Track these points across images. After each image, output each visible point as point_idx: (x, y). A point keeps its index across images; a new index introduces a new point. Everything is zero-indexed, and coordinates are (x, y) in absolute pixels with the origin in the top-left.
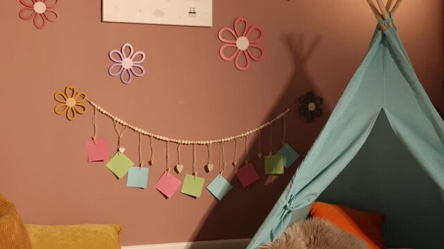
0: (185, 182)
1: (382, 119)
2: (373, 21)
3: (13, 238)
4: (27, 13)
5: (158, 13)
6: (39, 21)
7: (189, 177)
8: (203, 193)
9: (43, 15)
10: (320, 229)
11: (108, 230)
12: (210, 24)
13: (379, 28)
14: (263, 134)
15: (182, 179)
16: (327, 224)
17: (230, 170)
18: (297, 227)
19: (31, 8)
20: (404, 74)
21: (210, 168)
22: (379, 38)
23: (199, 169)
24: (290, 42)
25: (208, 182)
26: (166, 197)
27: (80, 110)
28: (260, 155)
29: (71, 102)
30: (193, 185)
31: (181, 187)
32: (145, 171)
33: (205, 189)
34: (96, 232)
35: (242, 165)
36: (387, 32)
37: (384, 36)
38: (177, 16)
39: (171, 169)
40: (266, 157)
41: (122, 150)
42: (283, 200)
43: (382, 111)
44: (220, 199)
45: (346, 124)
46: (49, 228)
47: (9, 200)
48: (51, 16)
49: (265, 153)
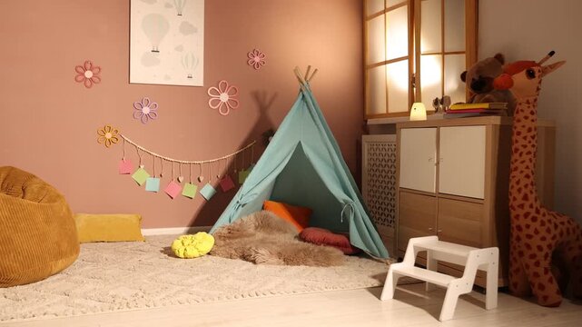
0: (185, 188)
2: (298, 85)
3: (62, 214)
4: (80, 78)
5: (167, 77)
6: (88, 83)
7: (187, 185)
8: (196, 196)
9: (91, 79)
10: (267, 217)
11: (133, 218)
12: (202, 85)
13: (301, 90)
14: (238, 157)
15: (183, 187)
16: (271, 214)
17: (216, 181)
18: (252, 216)
19: (83, 74)
20: (314, 121)
21: (202, 179)
22: (301, 97)
23: (194, 179)
24: (256, 96)
25: (199, 189)
26: (172, 198)
27: (114, 140)
28: (236, 171)
29: (109, 135)
30: (190, 190)
31: (182, 191)
32: (157, 180)
33: (198, 193)
35: (224, 177)
36: (305, 93)
37: (303, 96)
39: (175, 180)
40: (239, 172)
41: (142, 167)
42: (237, 198)
43: (300, 142)
44: (208, 199)
46: (94, 216)
47: (61, 194)
48: (96, 80)
49: (239, 170)
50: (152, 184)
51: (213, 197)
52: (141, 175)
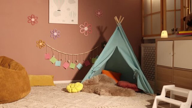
0: (71, 65)
1: (117, 48)
3: (24, 75)
4: (30, 21)
5: (64, 21)
7: (71, 63)
8: (75, 68)
9: (34, 22)
10: (103, 77)
11: (50, 77)
12: (77, 24)
15: (70, 64)
16: (105, 75)
17: (83, 62)
18: (97, 76)
21: (77, 61)
23: (74, 61)
25: (76, 65)
26: (66, 69)
27: (43, 46)
28: (91, 58)
29: (41, 44)
30: (73, 66)
31: (69, 66)
32: (60, 62)
34: (46, 77)
35: (86, 61)
38: (68, 22)
39: (67, 61)
40: (92, 59)
41: (54, 56)
42: (92, 69)
43: (117, 47)
44: (80, 69)
45: (108, 50)
47: (24, 67)
48: (36, 22)
49: (92, 58)
50: (58, 63)
51: (82, 69)
52: (53, 60)
